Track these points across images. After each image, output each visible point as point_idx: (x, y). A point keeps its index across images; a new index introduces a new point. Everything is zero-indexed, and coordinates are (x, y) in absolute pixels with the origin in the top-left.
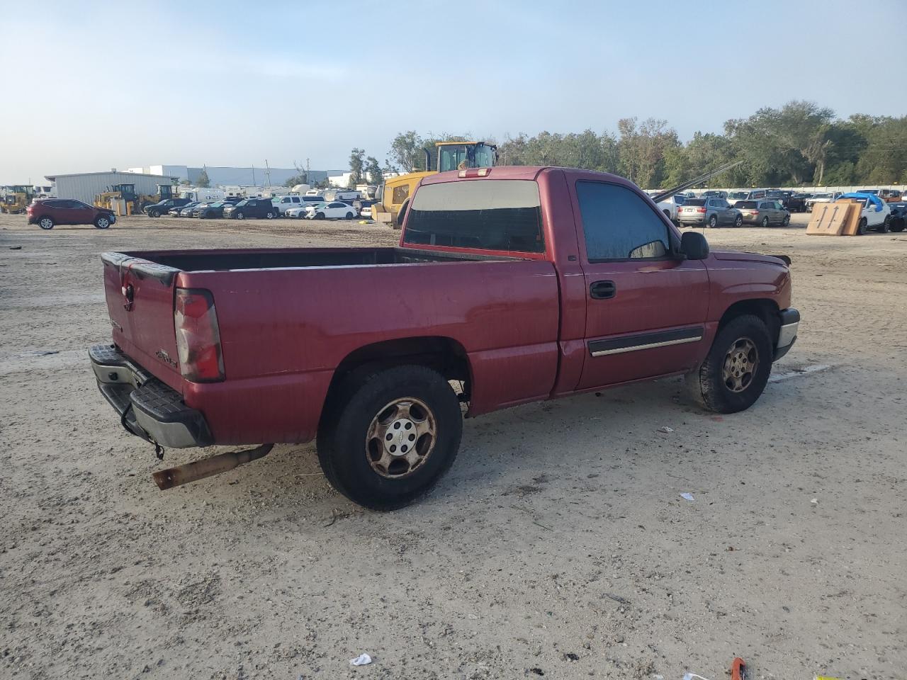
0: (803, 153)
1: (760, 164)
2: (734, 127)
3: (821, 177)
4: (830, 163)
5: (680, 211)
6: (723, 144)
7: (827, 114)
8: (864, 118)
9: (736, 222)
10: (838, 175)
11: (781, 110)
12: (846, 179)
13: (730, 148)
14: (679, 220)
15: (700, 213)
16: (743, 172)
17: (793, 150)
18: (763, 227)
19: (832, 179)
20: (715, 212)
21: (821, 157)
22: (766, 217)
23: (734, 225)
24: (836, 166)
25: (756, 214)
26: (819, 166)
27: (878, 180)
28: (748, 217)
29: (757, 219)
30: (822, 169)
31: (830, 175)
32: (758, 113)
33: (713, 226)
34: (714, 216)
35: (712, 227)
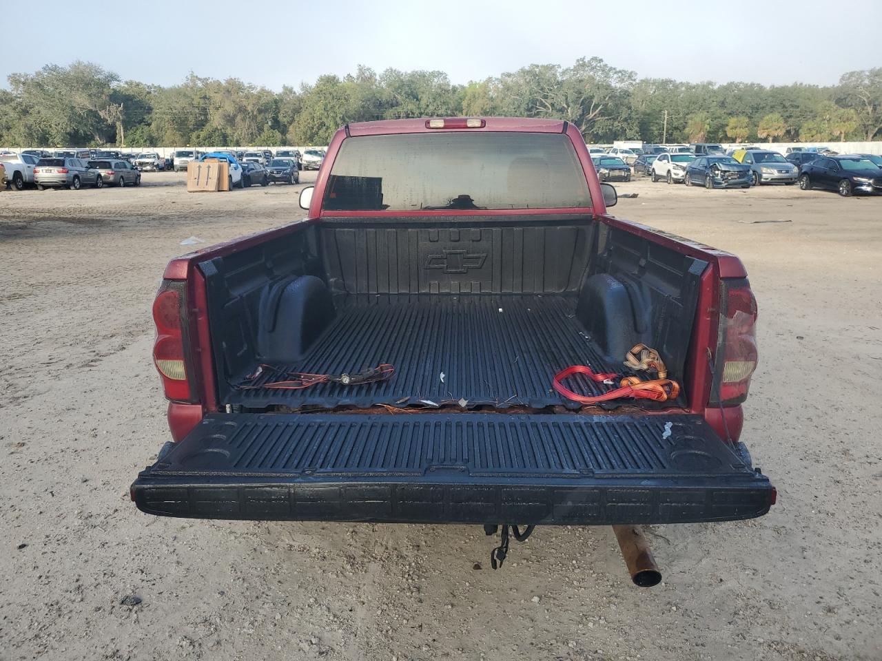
0: (102, 114)
1: (59, 123)
2: (20, 82)
3: (123, 138)
4: (127, 125)
5: (35, 172)
6: (12, 100)
7: (113, 77)
8: (138, 85)
9: (97, 183)
10: (137, 137)
11: (68, 69)
12: (145, 141)
13: (20, 104)
14: (37, 182)
15: (62, 174)
16: (43, 130)
17: (91, 111)
18: (120, 186)
19: (133, 141)
20: (77, 173)
21: (119, 118)
22: (122, 177)
23: (95, 186)
24: (134, 128)
25: (112, 174)
26: (119, 128)
27: (172, 142)
28: (105, 177)
29: (115, 179)
30: (122, 130)
31: (131, 137)
32: (44, 69)
33: (78, 187)
34: (76, 176)
35: (76, 189)
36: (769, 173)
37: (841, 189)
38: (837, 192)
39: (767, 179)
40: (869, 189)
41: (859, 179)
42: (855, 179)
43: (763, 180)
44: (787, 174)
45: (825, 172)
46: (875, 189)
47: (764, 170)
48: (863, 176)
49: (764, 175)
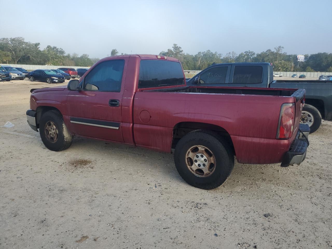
36: (14, 75)
37: (48, 81)
38: (47, 82)
39: (14, 77)
40: (57, 81)
41: (53, 77)
42: (52, 77)
43: (12, 78)
44: (21, 76)
45: (40, 75)
46: (59, 81)
47: (12, 74)
48: (55, 77)
49: (12, 76)
